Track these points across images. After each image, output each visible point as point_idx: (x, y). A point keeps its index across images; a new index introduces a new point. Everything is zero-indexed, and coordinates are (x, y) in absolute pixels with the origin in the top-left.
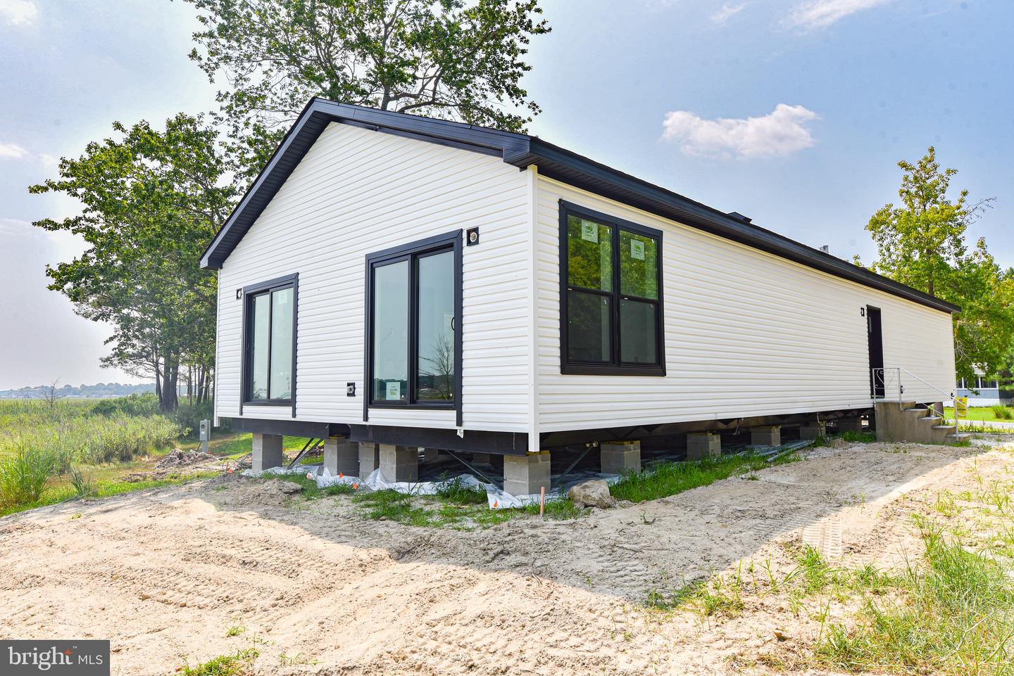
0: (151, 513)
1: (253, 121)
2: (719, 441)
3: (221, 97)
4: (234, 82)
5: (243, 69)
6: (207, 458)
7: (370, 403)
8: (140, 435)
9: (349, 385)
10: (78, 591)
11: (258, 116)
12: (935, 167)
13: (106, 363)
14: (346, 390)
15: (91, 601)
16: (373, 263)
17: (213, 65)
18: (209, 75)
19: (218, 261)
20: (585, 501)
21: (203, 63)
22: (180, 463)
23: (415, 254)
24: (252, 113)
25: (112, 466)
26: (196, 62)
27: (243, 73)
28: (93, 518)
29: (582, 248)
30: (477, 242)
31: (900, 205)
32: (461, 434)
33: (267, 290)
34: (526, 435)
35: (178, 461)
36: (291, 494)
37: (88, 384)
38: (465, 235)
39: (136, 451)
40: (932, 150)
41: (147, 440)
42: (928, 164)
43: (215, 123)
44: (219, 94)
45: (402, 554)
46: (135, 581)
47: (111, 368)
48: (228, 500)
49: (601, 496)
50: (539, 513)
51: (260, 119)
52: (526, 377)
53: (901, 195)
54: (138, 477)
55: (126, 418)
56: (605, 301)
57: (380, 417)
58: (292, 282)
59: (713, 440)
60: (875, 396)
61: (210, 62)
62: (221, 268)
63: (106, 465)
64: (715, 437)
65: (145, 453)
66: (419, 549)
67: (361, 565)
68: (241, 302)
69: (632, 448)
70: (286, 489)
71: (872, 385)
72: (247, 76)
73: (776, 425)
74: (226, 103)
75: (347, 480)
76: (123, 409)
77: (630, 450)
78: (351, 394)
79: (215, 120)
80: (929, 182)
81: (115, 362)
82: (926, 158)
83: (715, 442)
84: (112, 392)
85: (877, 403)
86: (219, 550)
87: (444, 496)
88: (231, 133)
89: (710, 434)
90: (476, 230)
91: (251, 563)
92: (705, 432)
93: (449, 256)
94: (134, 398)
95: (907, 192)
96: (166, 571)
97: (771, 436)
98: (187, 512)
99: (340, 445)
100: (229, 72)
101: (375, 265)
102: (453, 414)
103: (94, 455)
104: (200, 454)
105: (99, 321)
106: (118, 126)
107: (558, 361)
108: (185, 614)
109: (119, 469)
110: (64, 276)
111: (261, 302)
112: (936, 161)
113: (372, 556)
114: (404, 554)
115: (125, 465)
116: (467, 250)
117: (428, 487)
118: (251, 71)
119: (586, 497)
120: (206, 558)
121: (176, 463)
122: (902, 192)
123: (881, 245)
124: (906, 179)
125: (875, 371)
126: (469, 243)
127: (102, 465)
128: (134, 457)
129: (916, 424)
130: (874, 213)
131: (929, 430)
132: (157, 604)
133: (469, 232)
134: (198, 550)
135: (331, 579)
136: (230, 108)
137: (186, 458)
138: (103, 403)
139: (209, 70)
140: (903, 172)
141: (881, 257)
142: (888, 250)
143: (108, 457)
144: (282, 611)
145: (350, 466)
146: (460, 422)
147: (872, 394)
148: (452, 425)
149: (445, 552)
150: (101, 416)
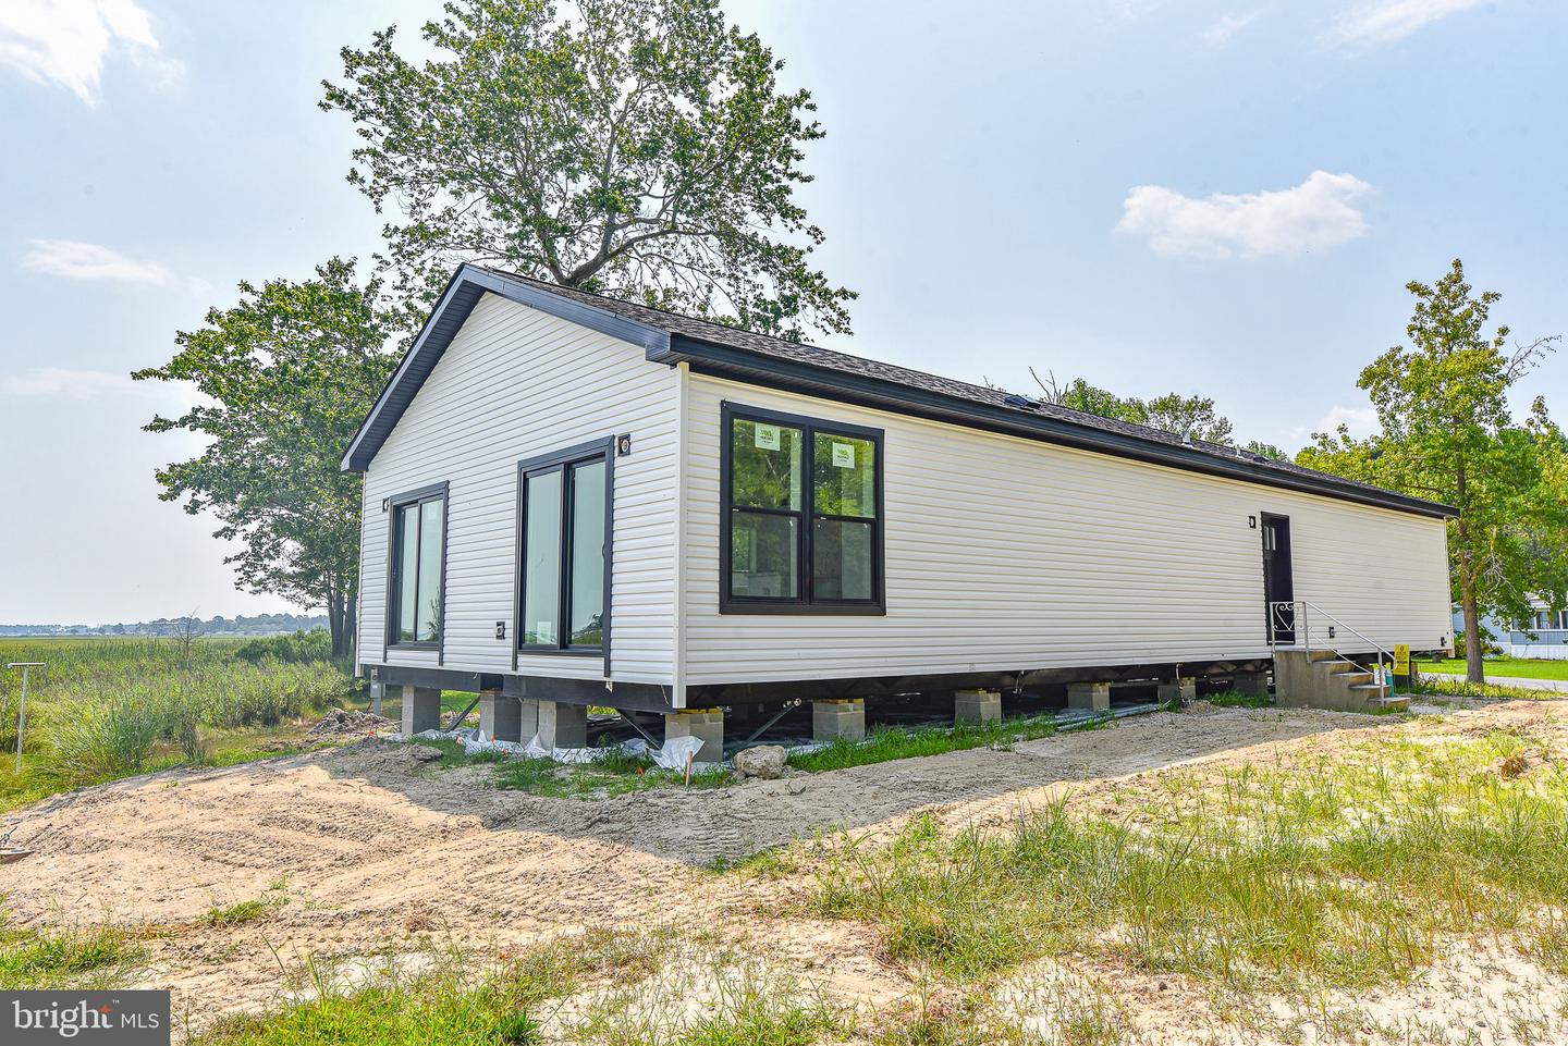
0: (255, 781)
1: (428, 266)
2: (999, 700)
3: (389, 231)
4: (409, 210)
5: (421, 193)
6: (377, 722)
7: (520, 648)
8: (292, 689)
9: (498, 625)
10: (142, 853)
11: (435, 258)
12: (1465, 289)
13: (258, 588)
14: (494, 632)
15: (153, 861)
16: (527, 473)
17: (380, 190)
18: (375, 202)
19: (362, 462)
20: (747, 770)
21: (366, 186)
22: (340, 729)
23: (569, 466)
24: (429, 253)
25: (252, 730)
26: (358, 186)
27: (421, 197)
28: (190, 786)
29: (754, 457)
30: (628, 453)
31: (1411, 348)
32: (609, 687)
33: (416, 502)
34: (669, 689)
35: (337, 724)
36: (426, 761)
37: (246, 616)
38: (616, 440)
39: (284, 712)
40: (1458, 264)
41: (302, 696)
42: (1454, 283)
43: (380, 269)
44: (387, 227)
45: (497, 822)
46: (202, 843)
47: (265, 594)
48: (347, 767)
49: (765, 764)
50: (684, 784)
51: (437, 261)
52: (671, 618)
53: (1411, 334)
54: (280, 746)
55: (275, 664)
56: (792, 523)
57: (532, 666)
58: (441, 491)
59: (988, 700)
60: (1274, 641)
61: (376, 186)
62: (367, 471)
63: (243, 729)
64: (991, 696)
65: (297, 715)
66: (519, 817)
67: (443, 831)
68: (387, 515)
69: (851, 709)
70: (421, 756)
71: (1268, 625)
72: (426, 202)
73: (1103, 682)
74: (396, 240)
75: (504, 746)
76: (276, 654)
77: (848, 710)
78: (501, 637)
79: (380, 265)
80: (1456, 312)
81: (270, 586)
82: (1449, 277)
83: (990, 703)
84: (280, 627)
85: (1277, 652)
86: (300, 815)
87: (598, 764)
88: (398, 283)
89: (982, 692)
90: (627, 437)
91: (330, 828)
92: (975, 688)
93: (601, 467)
94: (300, 636)
95: (1419, 330)
96: (237, 834)
97: (1092, 696)
98: (296, 780)
99: (498, 701)
100: (402, 197)
101: (528, 475)
102: (600, 662)
103: (229, 716)
104: (367, 716)
105: (221, 538)
106: (246, 287)
107: (716, 598)
108: (240, 873)
109: (259, 735)
110: (176, 479)
111: (411, 514)
112: (1466, 281)
113: (460, 822)
114: (500, 822)
115: (270, 730)
116: (619, 461)
117: (584, 755)
118: (432, 195)
119: (747, 764)
120: (284, 823)
121: (335, 727)
122: (1411, 329)
123: (1383, 410)
124: (1420, 307)
125: (1274, 605)
126: (621, 451)
127: (239, 729)
128: (283, 719)
129: (1328, 683)
130: (1371, 361)
131: (1345, 691)
132: (217, 864)
133: (621, 439)
134: (279, 816)
135: (403, 844)
136: (399, 247)
137: (348, 722)
138: (254, 644)
139: (375, 194)
140: (1416, 299)
141: (1383, 429)
142: (1393, 417)
143: (247, 719)
144: (336, 870)
145: (509, 727)
146: (608, 672)
147: (1269, 638)
148: (599, 676)
149: (544, 822)
150: (245, 663)
